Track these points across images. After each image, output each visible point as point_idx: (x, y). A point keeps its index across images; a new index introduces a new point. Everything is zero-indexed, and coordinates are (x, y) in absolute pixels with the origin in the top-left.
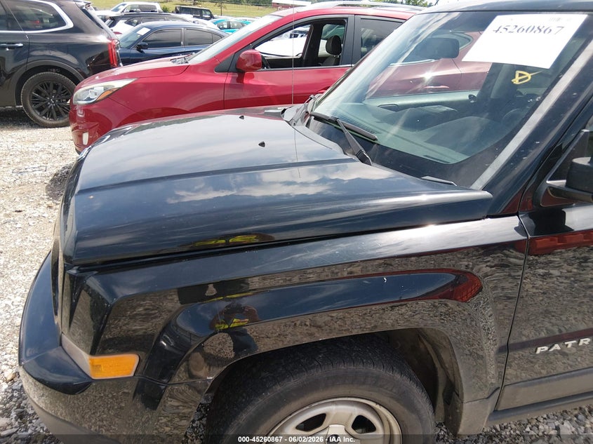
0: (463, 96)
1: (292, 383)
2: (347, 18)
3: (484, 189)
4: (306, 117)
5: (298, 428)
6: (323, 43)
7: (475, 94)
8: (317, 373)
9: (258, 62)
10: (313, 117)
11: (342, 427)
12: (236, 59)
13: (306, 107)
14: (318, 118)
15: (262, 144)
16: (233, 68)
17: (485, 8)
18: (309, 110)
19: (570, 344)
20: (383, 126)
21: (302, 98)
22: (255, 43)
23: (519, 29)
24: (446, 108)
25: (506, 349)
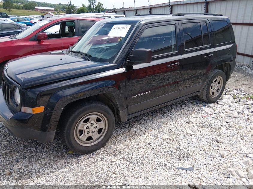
0: (114, 44)
1: (81, 110)
2: (75, 21)
3: (115, 63)
4: (70, 52)
5: (84, 122)
6: (67, 28)
7: (118, 43)
8: (86, 107)
9: (45, 37)
10: (72, 52)
11: (94, 121)
12: (37, 36)
13: (69, 50)
14: (74, 52)
15: (61, 59)
16: (36, 39)
17: (112, 23)
18: (70, 50)
19: (139, 95)
20: (92, 53)
21: (67, 47)
22: (43, 30)
23: (119, 28)
24: (108, 48)
25: (126, 97)
